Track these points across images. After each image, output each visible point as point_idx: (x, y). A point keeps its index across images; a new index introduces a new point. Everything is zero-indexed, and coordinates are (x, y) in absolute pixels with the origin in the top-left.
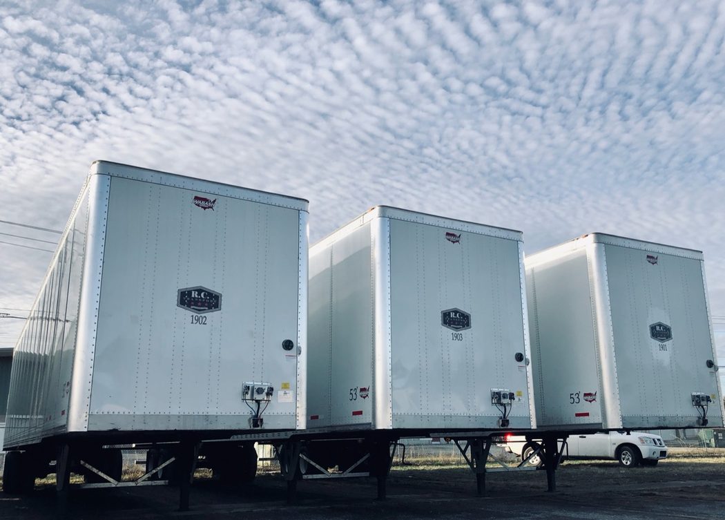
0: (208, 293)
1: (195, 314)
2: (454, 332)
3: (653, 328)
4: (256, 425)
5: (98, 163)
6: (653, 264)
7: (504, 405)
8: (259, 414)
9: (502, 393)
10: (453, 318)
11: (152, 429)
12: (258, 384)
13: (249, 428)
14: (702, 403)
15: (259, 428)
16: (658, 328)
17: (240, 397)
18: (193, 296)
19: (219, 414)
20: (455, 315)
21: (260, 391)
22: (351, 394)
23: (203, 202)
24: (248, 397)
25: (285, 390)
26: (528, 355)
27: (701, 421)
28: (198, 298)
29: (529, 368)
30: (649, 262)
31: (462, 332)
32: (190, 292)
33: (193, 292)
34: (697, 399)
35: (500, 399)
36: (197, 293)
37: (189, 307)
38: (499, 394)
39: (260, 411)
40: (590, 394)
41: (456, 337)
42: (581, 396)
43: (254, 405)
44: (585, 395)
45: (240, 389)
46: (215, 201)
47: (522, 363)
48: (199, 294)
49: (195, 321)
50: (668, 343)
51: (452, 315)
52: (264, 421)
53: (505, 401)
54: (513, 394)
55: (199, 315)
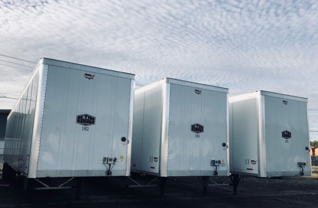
0: (90, 117)
1: (84, 126)
2: (196, 134)
3: (283, 133)
4: (108, 174)
5: (43, 59)
6: (285, 104)
7: (216, 166)
8: (110, 170)
9: (215, 161)
10: (196, 128)
11: (64, 176)
12: (110, 157)
13: (105, 176)
14: (302, 166)
15: (110, 176)
16: (285, 133)
17: (102, 162)
18: (83, 118)
19: (93, 170)
20: (197, 126)
21: (111, 160)
22: (150, 159)
23: (89, 76)
24: (106, 162)
25: (122, 159)
26: (228, 144)
27: (301, 173)
28: (85, 119)
29: (228, 149)
30: (284, 103)
31: (200, 134)
32: (82, 117)
33: (83, 117)
34: (300, 164)
35: (214, 163)
36: (85, 117)
37: (81, 123)
38: (214, 161)
39: (111, 168)
40: (254, 161)
41: (197, 136)
42: (250, 161)
43: (108, 166)
44: (252, 161)
45: (102, 159)
46: (94, 76)
47: (225, 147)
48: (86, 117)
49: (83, 129)
50: (289, 140)
51: (196, 126)
52: (112, 173)
53: (216, 164)
54: (220, 161)
55: (85, 127)
